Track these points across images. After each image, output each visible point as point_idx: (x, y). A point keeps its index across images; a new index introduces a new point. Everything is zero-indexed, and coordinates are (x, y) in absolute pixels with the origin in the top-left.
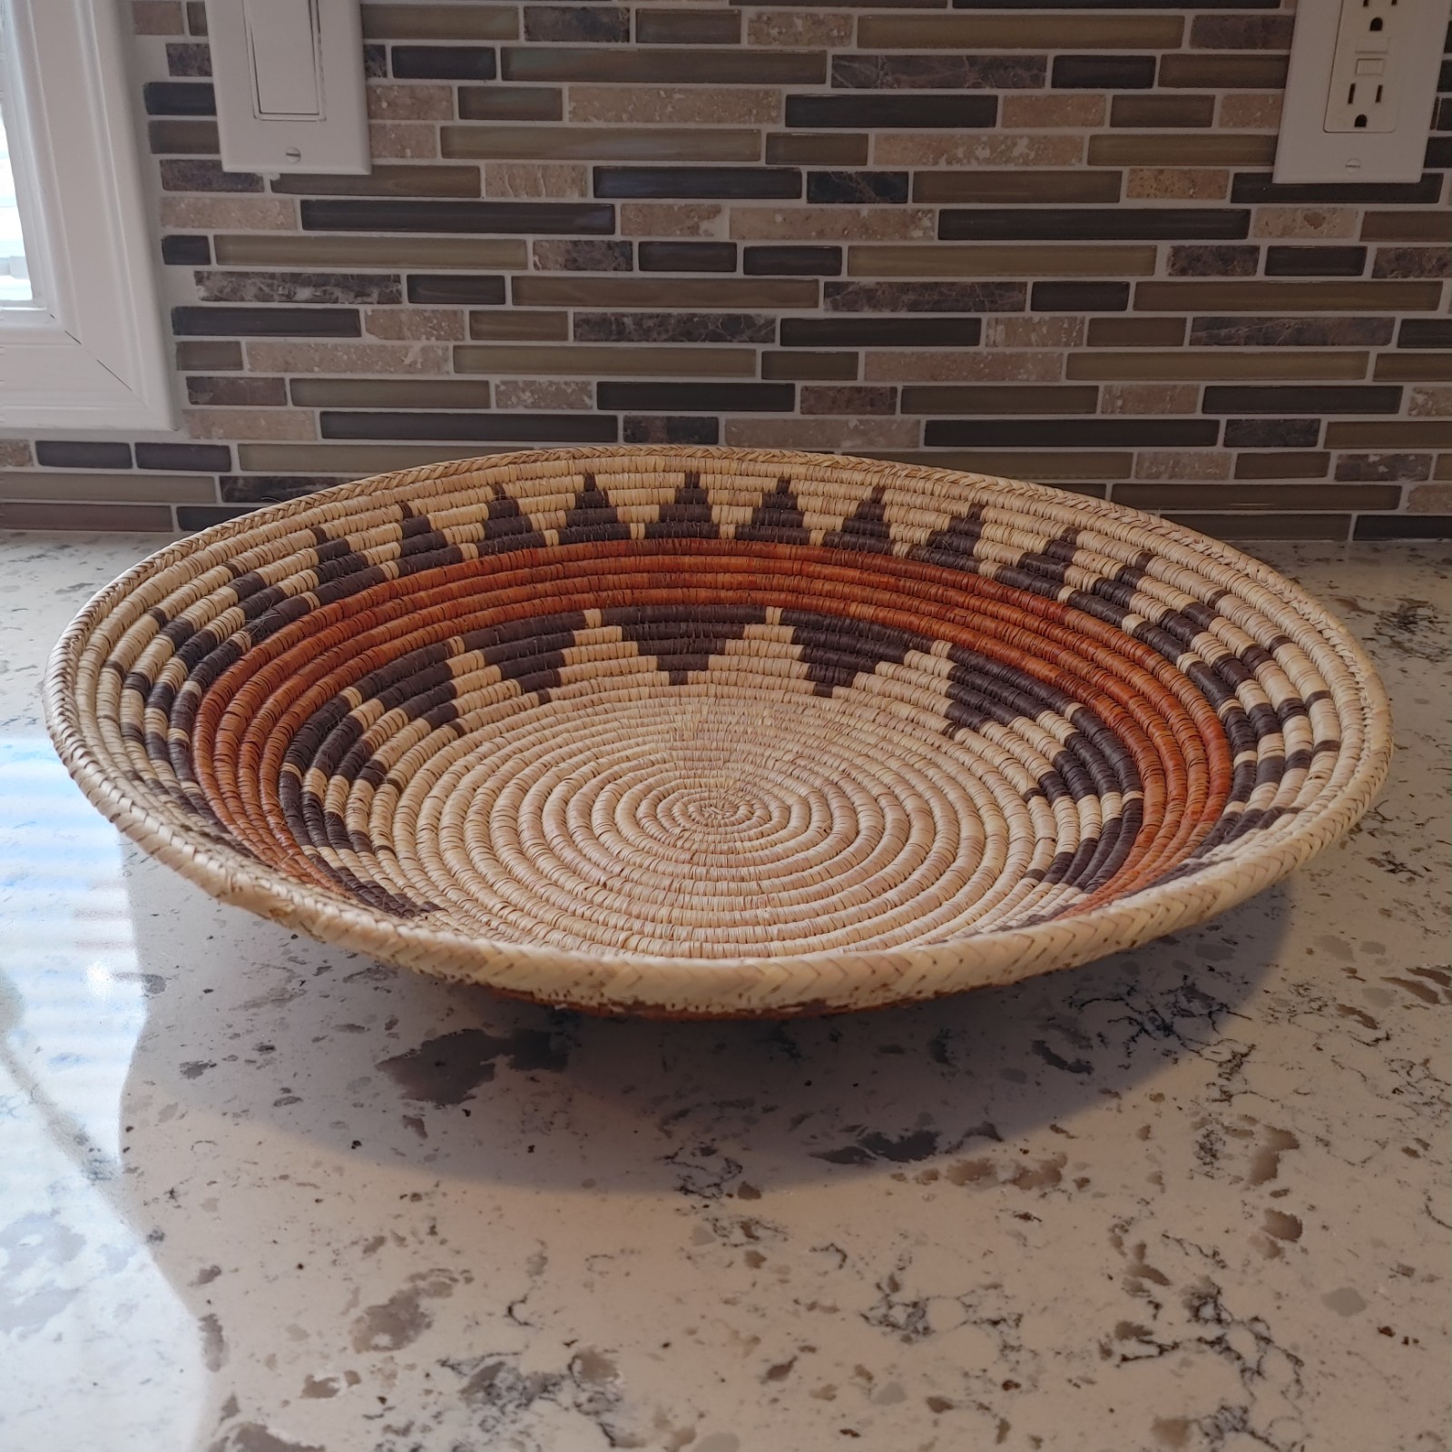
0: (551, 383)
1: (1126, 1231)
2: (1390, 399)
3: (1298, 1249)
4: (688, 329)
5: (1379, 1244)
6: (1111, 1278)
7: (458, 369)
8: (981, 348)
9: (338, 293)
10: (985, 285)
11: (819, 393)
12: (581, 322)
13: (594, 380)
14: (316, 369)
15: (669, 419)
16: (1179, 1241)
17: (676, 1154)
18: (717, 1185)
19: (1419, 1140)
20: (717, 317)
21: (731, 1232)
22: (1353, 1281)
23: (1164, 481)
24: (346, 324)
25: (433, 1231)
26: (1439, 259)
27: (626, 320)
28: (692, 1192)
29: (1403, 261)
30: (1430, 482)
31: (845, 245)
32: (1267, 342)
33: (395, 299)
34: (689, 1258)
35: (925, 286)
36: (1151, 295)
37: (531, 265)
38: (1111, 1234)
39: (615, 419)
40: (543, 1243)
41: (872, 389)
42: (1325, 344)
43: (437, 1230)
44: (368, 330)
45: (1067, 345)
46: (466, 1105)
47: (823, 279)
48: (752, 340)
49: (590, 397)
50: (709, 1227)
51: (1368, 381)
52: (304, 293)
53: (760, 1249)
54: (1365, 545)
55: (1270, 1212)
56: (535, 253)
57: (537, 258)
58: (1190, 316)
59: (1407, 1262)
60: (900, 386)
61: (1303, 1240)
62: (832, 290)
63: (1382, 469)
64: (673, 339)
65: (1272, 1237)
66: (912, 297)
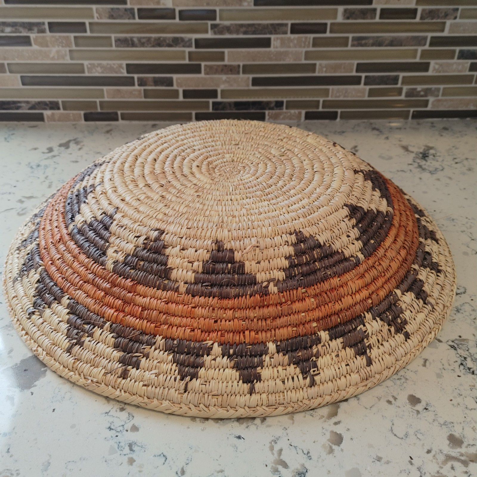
0: (108, 64)
1: (276, 443)
2: (425, 67)
3: (340, 450)
4: (159, 43)
5: (371, 446)
6: (266, 466)
7: (72, 58)
8: (272, 49)
9: (21, 29)
10: (272, 25)
11: (211, 67)
12: (118, 40)
13: (124, 63)
14: (16, 59)
15: (154, 78)
16: (295, 447)
17: (110, 411)
18: (123, 426)
19: (393, 396)
20: (169, 38)
21: (124, 448)
22: (358, 464)
23: (341, 98)
24: (26, 41)
25: (8, 451)
26: (445, 13)
27: (135, 40)
28: (112, 429)
29: (432, 14)
30: (440, 97)
31: (218, 9)
32: (380, 45)
33: (43, 31)
34: (106, 461)
35: (249, 25)
36: (335, 28)
37: (95, 17)
38: (270, 445)
39: (133, 78)
40: (50, 456)
41: (230, 66)
42: (401, 45)
43: (10, 450)
44: (35, 44)
45: (304, 47)
46: (32, 390)
47: (210, 23)
48: (184, 46)
49: (123, 69)
50: (116, 446)
51: (418, 60)
52: (8, 29)
53: (134, 456)
54: (415, 121)
55: (332, 432)
56: (97, 12)
57: (98, 15)
58: (351, 36)
59: (380, 455)
60: (241, 64)
61: (342, 445)
62: (214, 27)
63: (422, 93)
64: (153, 46)
65: (331, 444)
66: (244, 29)
